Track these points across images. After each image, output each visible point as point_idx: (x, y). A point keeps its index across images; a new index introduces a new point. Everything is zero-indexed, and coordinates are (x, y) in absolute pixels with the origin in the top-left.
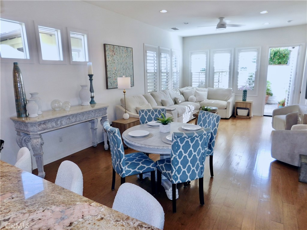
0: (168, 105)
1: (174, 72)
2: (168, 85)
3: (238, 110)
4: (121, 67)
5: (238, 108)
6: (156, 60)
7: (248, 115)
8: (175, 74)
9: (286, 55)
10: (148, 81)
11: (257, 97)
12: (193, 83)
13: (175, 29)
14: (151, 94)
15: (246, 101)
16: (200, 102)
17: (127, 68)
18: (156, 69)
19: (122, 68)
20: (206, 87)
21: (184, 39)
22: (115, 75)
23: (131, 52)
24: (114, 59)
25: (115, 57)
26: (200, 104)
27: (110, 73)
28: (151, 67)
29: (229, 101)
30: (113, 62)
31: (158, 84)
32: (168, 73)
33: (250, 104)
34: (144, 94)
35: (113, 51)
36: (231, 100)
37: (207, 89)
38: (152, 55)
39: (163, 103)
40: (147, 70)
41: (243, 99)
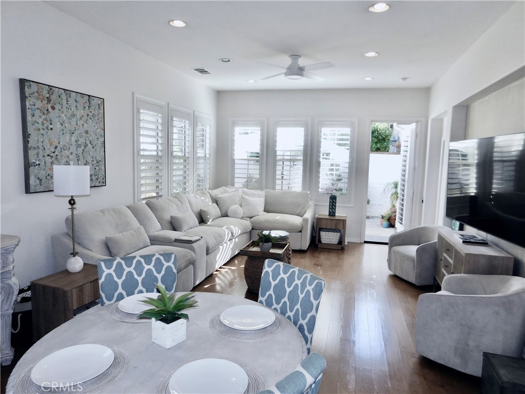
0: (185, 227)
1: (199, 157)
2: (187, 183)
3: (323, 234)
4: (70, 140)
5: (321, 229)
6: (162, 131)
7: (341, 242)
8: (202, 161)
9: (387, 136)
10: (143, 175)
11: (353, 207)
12: (236, 180)
13: (202, 71)
14: (147, 204)
15: (335, 216)
16: (251, 218)
17: (88, 142)
18: (160, 148)
19: (74, 143)
20: (261, 189)
21: (219, 95)
22: (53, 159)
23: (99, 107)
24: (51, 121)
25: (53, 114)
26: (252, 223)
27: (38, 154)
28: (149, 145)
29: (305, 216)
30: (47, 128)
31: (164, 180)
32: (188, 158)
33: (344, 222)
34: (130, 202)
35: (49, 100)
36: (309, 215)
37: (264, 192)
38: (153, 119)
39: (174, 225)
40: (139, 150)
41: (330, 212)
